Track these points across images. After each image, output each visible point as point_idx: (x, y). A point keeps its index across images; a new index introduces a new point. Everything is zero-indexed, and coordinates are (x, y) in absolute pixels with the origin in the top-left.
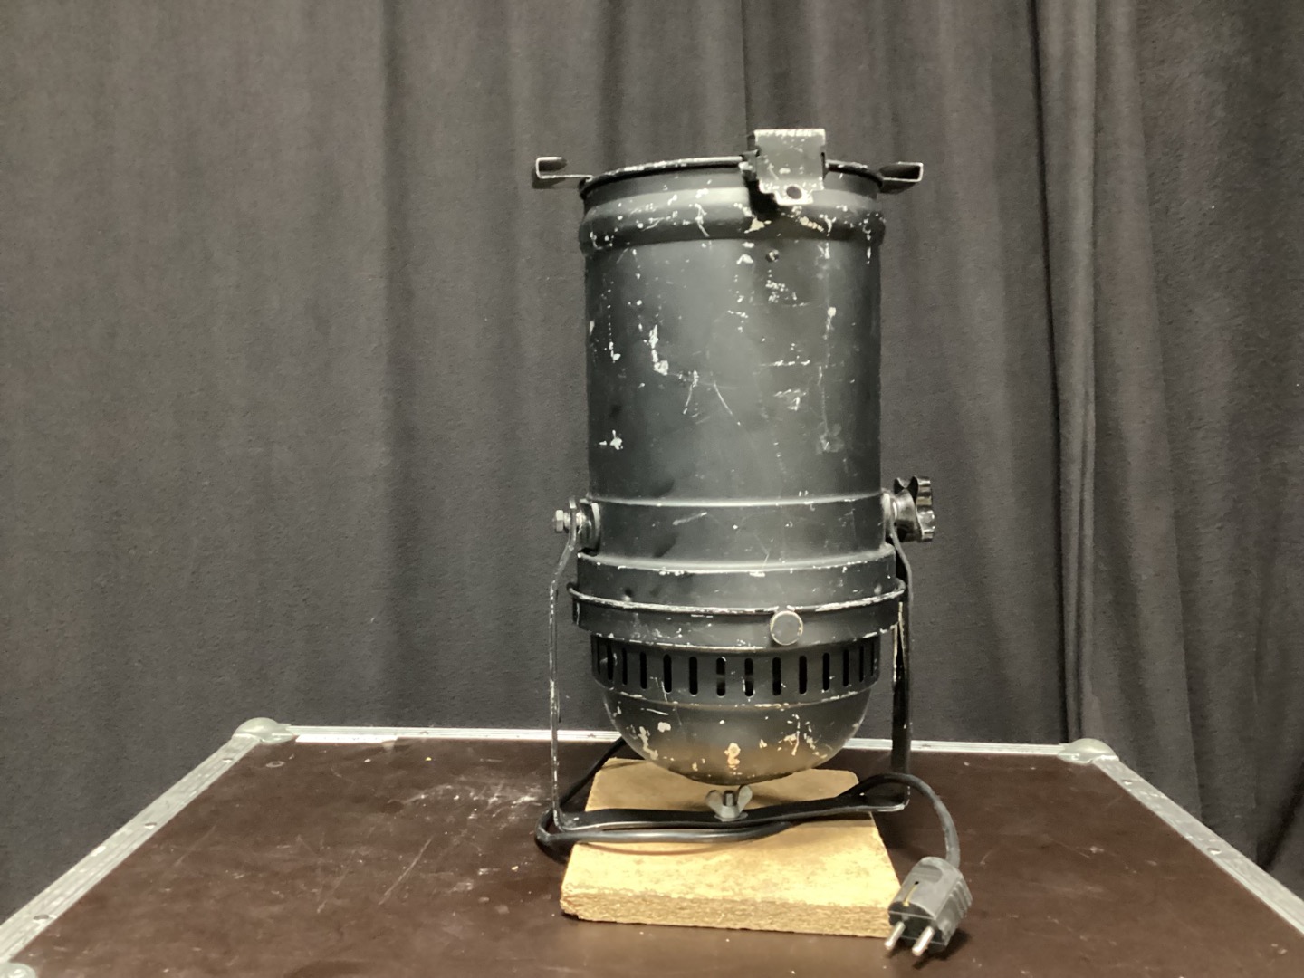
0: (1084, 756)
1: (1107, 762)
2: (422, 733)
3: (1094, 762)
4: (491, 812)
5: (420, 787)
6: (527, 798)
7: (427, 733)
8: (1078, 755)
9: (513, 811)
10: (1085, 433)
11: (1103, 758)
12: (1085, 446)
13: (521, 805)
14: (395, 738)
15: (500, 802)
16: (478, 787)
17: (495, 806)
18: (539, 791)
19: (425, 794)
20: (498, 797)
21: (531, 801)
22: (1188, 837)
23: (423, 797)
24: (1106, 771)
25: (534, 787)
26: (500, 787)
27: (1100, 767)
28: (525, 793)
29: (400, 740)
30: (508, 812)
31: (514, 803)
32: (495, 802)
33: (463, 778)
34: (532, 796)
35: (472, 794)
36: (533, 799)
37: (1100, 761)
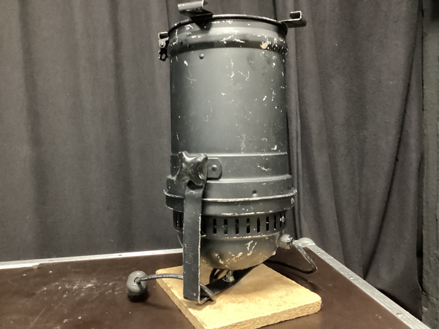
0: (303, 244)
1: (311, 246)
2: (50, 261)
3: (307, 246)
4: (73, 293)
5: (45, 284)
6: (90, 285)
7: (52, 261)
8: (301, 244)
9: (83, 291)
10: (297, 128)
11: (310, 244)
12: (297, 133)
13: (87, 288)
14: (38, 264)
15: (78, 288)
16: (70, 282)
17: (76, 290)
18: (95, 281)
19: (46, 288)
20: (77, 286)
21: (91, 286)
22: (342, 273)
23: (45, 289)
24: (311, 249)
25: (93, 280)
26: (79, 281)
27: (309, 248)
28: (89, 283)
29: (40, 264)
30: (81, 292)
31: (84, 288)
32: (75, 289)
33: (64, 279)
34: (92, 284)
35: (66, 286)
36: (92, 285)
37: (309, 246)
